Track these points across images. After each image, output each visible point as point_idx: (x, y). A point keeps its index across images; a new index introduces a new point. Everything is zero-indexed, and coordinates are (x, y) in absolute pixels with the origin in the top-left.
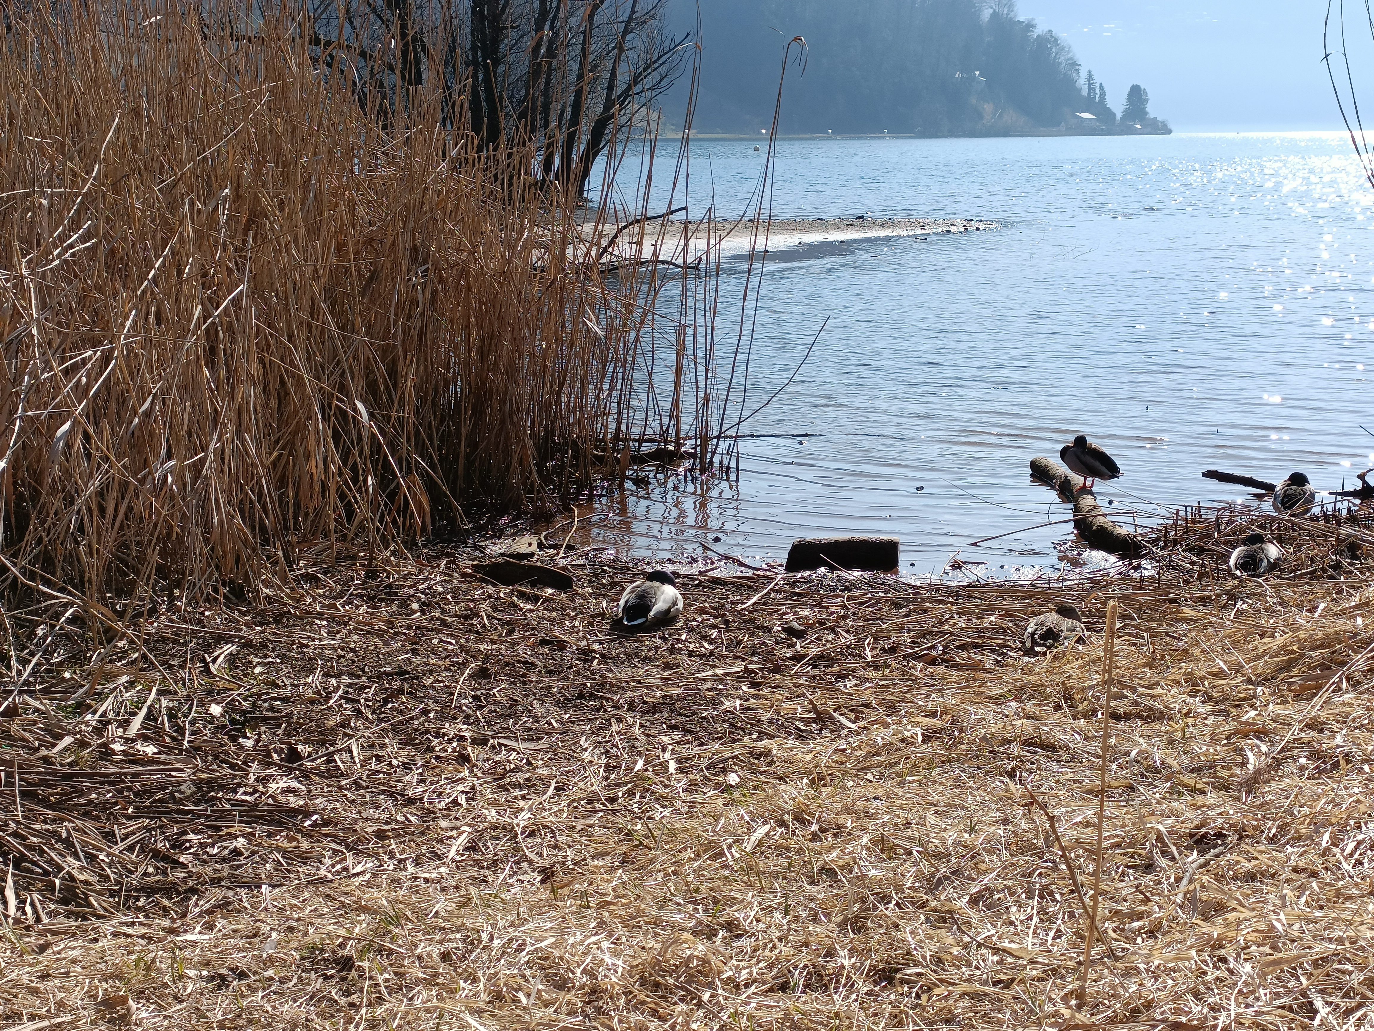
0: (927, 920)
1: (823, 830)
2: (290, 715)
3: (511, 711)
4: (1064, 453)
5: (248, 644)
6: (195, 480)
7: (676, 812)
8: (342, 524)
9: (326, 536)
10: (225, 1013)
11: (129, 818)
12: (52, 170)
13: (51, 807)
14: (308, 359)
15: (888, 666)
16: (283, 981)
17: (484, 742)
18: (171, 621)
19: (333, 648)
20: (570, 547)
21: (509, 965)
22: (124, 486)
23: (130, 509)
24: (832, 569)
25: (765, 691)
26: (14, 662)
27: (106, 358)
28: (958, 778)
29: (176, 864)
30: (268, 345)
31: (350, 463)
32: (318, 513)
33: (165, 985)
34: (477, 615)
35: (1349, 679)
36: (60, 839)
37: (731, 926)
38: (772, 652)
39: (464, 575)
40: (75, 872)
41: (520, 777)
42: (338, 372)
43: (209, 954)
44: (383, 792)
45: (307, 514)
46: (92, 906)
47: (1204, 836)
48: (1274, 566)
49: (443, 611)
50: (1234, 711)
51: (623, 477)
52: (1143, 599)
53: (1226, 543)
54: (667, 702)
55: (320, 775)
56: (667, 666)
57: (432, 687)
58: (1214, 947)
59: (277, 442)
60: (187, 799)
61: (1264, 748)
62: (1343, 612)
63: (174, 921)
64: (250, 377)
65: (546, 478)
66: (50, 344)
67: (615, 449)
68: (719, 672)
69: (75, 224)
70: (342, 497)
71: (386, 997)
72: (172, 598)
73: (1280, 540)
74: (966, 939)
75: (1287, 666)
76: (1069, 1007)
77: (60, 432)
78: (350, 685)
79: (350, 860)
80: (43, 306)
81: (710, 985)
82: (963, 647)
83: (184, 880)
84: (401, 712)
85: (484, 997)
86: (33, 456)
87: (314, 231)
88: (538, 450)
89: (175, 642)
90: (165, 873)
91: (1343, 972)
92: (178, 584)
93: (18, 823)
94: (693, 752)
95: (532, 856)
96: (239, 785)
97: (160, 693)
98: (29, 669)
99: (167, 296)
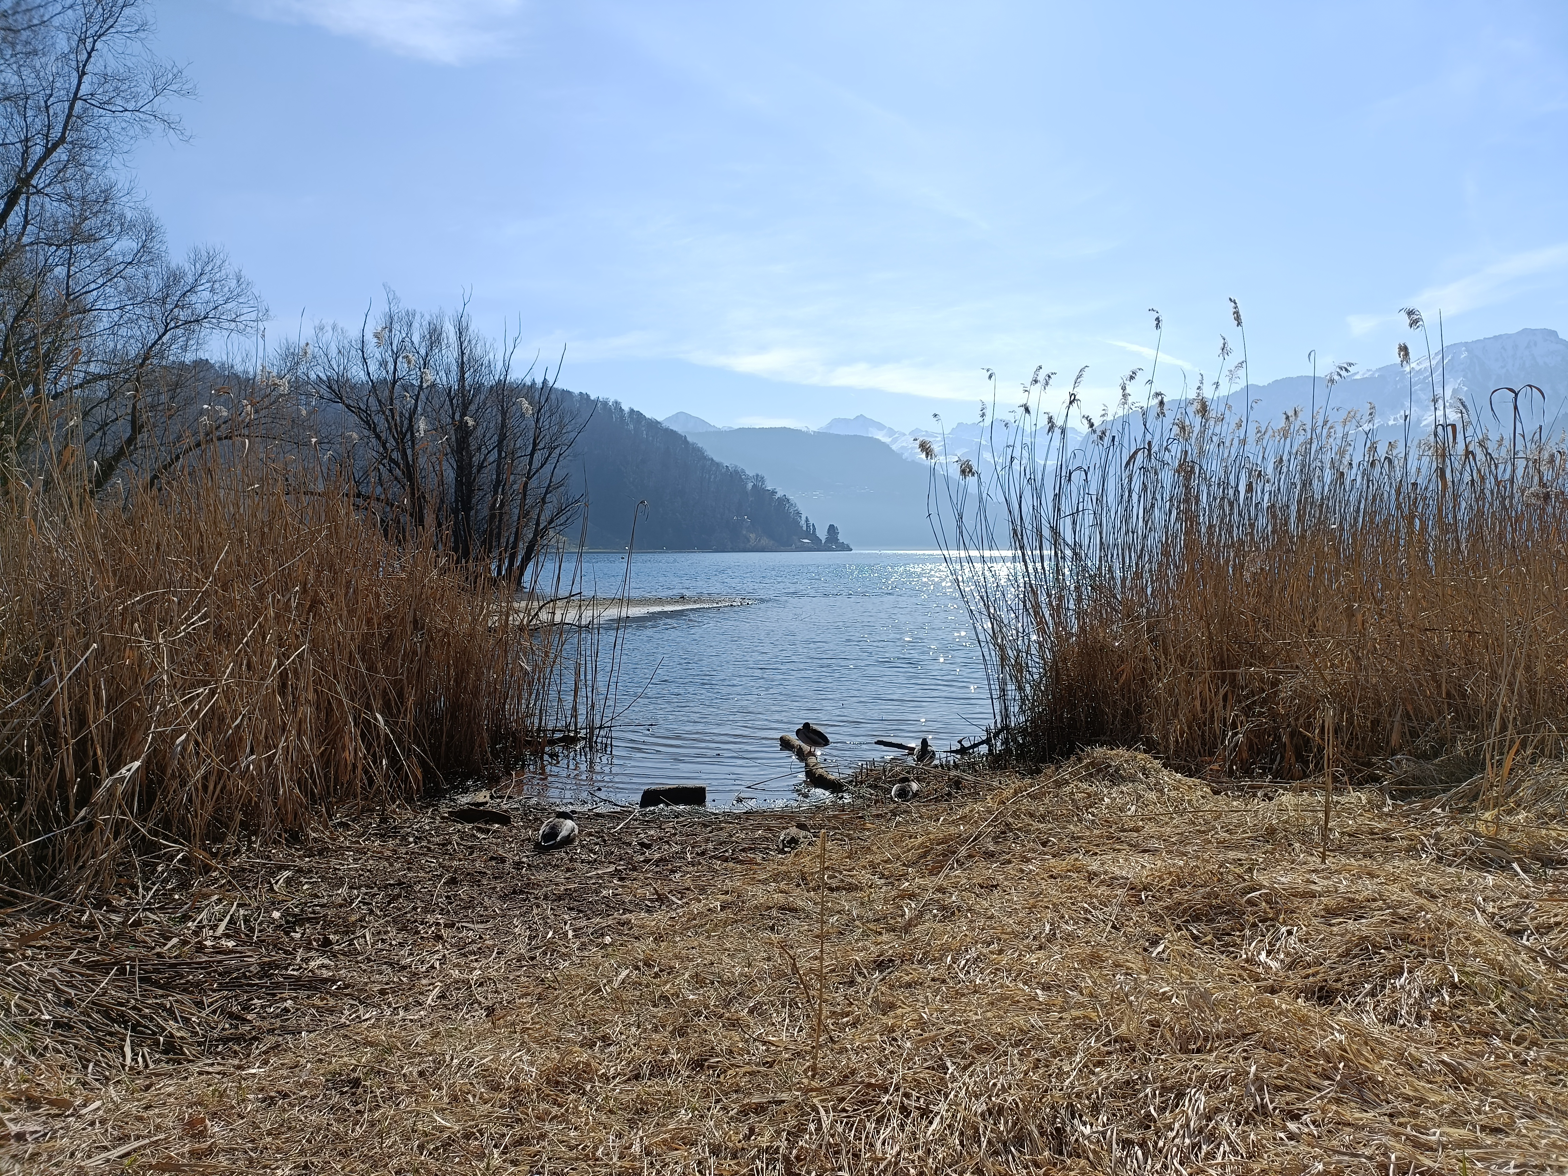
0: (724, 1026)
1: (661, 971)
2: (325, 916)
3: (470, 905)
4: (798, 732)
5: (300, 870)
6: (268, 767)
7: (573, 963)
8: (365, 789)
9: (355, 797)
10: (272, 1124)
11: (214, 991)
12: (182, 578)
13: (161, 987)
14: (346, 688)
15: (700, 864)
16: (313, 1098)
17: (453, 925)
18: (249, 858)
19: (356, 870)
20: (510, 797)
21: (463, 1076)
22: (221, 773)
23: (224, 787)
24: (667, 805)
25: (628, 883)
26: (140, 890)
27: (213, 692)
28: (741, 933)
29: (245, 1021)
30: (321, 681)
31: (372, 751)
32: (350, 783)
33: (233, 1107)
34: (450, 843)
35: (957, 861)
36: (165, 1009)
37: (604, 1038)
38: (631, 858)
39: (443, 818)
40: (174, 1032)
41: (474, 947)
42: (365, 697)
43: (264, 1082)
44: (385, 963)
45: (343, 784)
46: (185, 1054)
47: (882, 961)
48: (915, 795)
49: (429, 842)
50: (897, 883)
51: (543, 753)
52: (844, 817)
53: (889, 782)
54: (568, 893)
55: (344, 954)
56: (568, 870)
57: (420, 892)
58: (889, 1032)
59: (324, 740)
60: (254, 976)
61: (913, 906)
62: (953, 822)
63: (241, 1060)
64: (307, 701)
65: (496, 755)
66: (175, 686)
67: (538, 737)
68: (600, 872)
69: (197, 609)
70: (366, 772)
71: (382, 1104)
72: (250, 842)
73: (918, 780)
74: (747, 1036)
75: (924, 855)
76: (807, 1077)
77: (178, 742)
78: (366, 894)
79: (361, 1012)
80: (172, 661)
81: (591, 1080)
82: (743, 850)
83: (250, 1032)
84: (399, 909)
85: (446, 1100)
86: (160, 757)
87: (352, 612)
88: (491, 738)
89: (251, 871)
90: (237, 1028)
91: (962, 1043)
92: (255, 833)
93: (136, 1000)
94: (582, 924)
95: (481, 999)
96: (289, 964)
97: (239, 905)
98: (151, 894)
99: (255, 653)
